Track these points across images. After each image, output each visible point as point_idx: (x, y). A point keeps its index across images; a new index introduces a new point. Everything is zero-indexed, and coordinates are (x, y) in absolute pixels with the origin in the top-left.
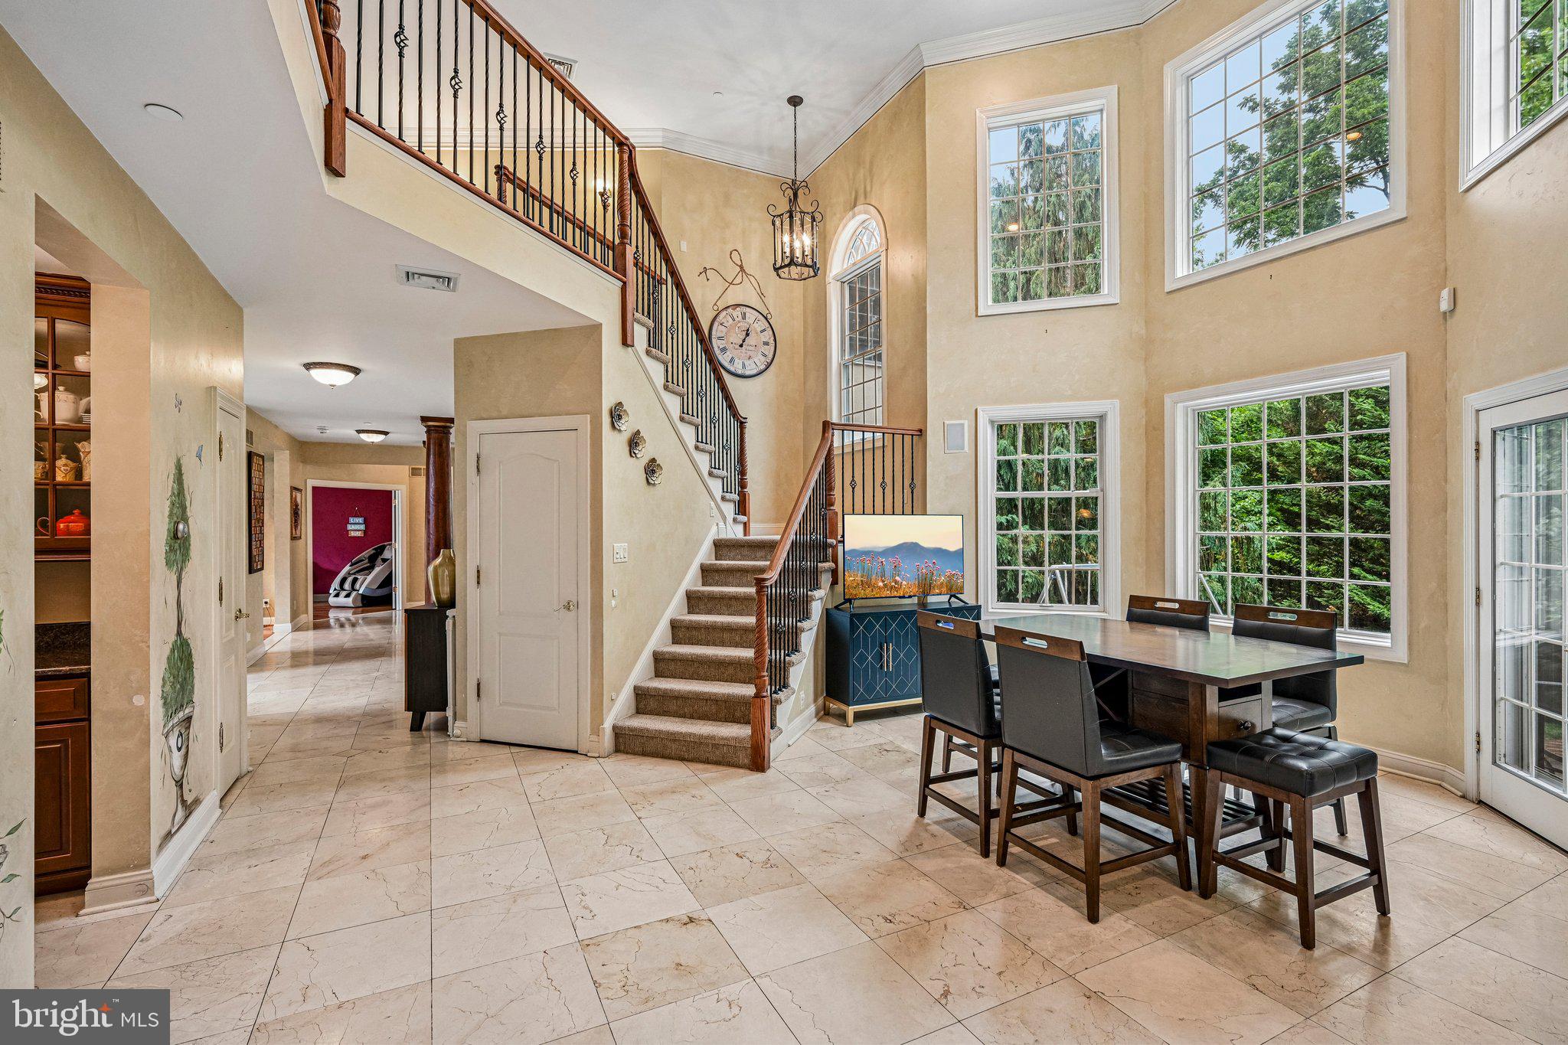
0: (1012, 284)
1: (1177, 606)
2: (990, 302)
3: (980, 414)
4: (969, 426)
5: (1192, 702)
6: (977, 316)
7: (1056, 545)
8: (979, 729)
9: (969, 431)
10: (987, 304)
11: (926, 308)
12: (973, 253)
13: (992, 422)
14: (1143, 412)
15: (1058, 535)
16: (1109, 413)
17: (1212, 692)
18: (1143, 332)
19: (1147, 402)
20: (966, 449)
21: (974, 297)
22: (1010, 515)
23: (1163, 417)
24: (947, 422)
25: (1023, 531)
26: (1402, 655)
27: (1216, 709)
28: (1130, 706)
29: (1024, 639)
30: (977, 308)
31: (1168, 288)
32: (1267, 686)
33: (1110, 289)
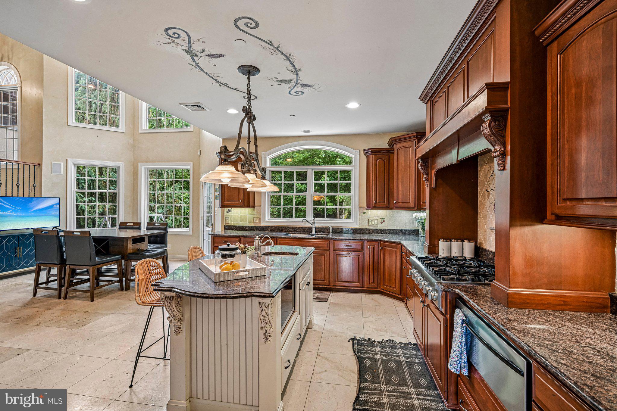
0: (94, 105)
1: (132, 224)
2: (74, 121)
3: (69, 161)
4: (63, 165)
5: (125, 245)
6: (68, 125)
7: (111, 209)
8: (58, 261)
9: (63, 167)
10: (73, 120)
11: (42, 117)
12: (66, 102)
13: (74, 165)
14: (133, 167)
15: (113, 205)
16: (121, 167)
17: (130, 242)
18: (133, 143)
19: (133, 165)
20: (62, 173)
21: (66, 118)
22: (91, 198)
23: (138, 170)
24: (53, 162)
25: (97, 203)
26: (191, 233)
27: (131, 246)
28: (110, 249)
29: (73, 233)
30: (68, 122)
31: (140, 131)
32: (147, 239)
33: (122, 128)
